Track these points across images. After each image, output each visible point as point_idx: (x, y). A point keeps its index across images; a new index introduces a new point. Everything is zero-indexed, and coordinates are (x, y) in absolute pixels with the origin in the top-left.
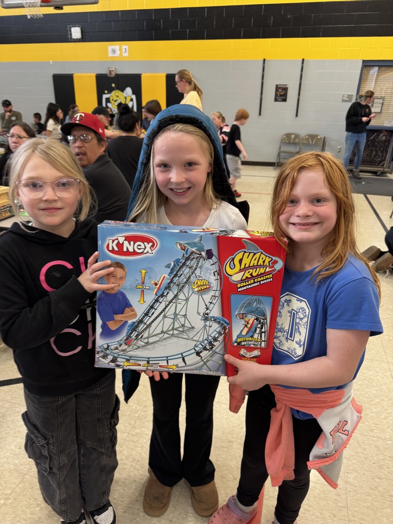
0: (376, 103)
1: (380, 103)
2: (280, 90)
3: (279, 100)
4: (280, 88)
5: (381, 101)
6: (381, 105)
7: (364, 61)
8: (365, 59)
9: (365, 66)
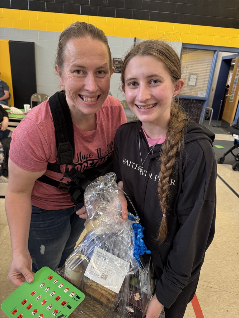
0: (192, 78)
1: (195, 79)
2: (116, 63)
3: (116, 71)
4: (116, 61)
5: (195, 77)
6: (195, 80)
7: (183, 44)
8: (184, 42)
9: (184, 48)
